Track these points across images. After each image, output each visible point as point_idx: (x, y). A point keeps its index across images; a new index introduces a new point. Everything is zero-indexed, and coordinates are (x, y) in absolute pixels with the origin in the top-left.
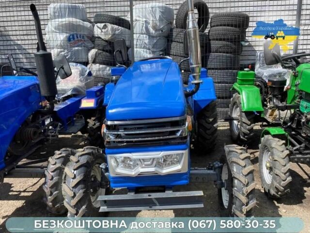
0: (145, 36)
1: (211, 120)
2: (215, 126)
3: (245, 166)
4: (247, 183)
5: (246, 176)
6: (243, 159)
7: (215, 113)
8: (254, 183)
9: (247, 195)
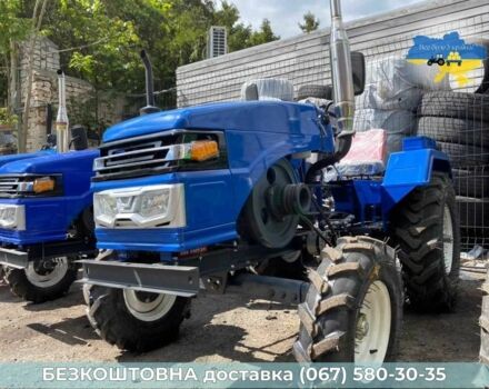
0: (368, 110)
1: (419, 230)
2: (429, 243)
3: (337, 262)
4: (324, 291)
5: (330, 278)
6: (345, 251)
7: (432, 217)
8: (341, 296)
9: (318, 317)
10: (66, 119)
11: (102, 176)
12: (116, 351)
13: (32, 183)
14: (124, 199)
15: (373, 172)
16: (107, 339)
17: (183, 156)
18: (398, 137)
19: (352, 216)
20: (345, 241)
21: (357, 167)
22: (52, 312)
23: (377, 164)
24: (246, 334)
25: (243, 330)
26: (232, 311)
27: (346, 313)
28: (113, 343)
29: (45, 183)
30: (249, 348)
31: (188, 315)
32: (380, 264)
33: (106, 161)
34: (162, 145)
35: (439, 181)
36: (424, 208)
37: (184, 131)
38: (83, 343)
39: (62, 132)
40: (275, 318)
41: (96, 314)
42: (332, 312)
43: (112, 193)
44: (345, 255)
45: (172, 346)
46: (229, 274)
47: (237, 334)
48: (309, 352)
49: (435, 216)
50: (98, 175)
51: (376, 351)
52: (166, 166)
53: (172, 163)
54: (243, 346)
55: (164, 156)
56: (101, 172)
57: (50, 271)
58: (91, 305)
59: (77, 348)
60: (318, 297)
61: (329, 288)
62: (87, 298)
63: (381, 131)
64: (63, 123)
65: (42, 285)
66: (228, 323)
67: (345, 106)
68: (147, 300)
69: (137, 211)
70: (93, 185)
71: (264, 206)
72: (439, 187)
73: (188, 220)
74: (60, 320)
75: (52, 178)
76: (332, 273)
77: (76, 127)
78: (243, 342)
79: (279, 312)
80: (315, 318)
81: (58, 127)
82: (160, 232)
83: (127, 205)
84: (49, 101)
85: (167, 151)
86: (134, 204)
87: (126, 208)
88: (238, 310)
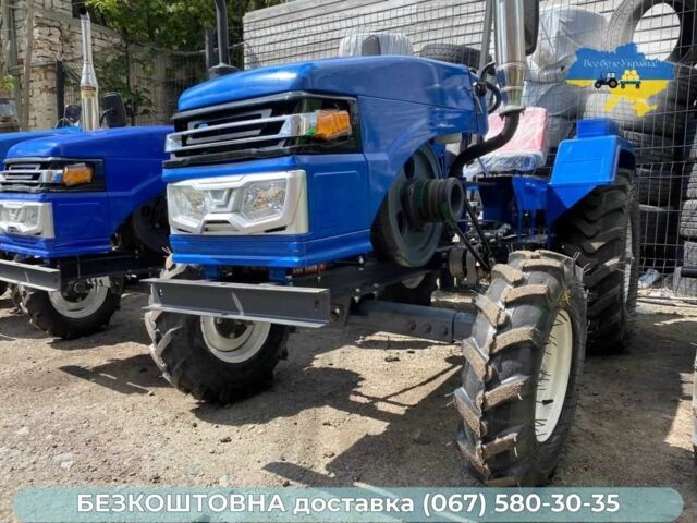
1: (596, 245)
2: (608, 264)
3: (517, 284)
4: (501, 321)
5: (508, 305)
6: (525, 269)
7: (613, 229)
8: (524, 328)
9: (492, 356)
10: (94, 82)
11: (180, 159)
12: (190, 401)
13: (60, 171)
14: (216, 193)
15: (530, 168)
16: (180, 387)
17: (304, 132)
18: (557, 121)
19: (506, 226)
20: (524, 257)
21: (510, 160)
22: (91, 351)
23: (536, 156)
24: (363, 379)
25: (357, 374)
26: (338, 351)
27: (529, 351)
28: (187, 391)
29: (78, 173)
30: (369, 398)
31: (285, 355)
32: (570, 287)
33: (184, 138)
34: (272, 115)
35: (624, 181)
36: (603, 216)
37: (304, 94)
38: (143, 392)
39: (90, 101)
40: (397, 359)
41: (165, 354)
42: (511, 350)
43: (197, 184)
44: (527, 275)
45: (264, 394)
46: (353, 300)
47: (350, 380)
48: (479, 402)
49: (618, 228)
50: (173, 158)
51: (551, 401)
52: (280, 147)
53: (289, 141)
54: (360, 394)
55: (277, 132)
56: (178, 154)
57: (84, 296)
58: (158, 340)
59: (135, 397)
60: (492, 331)
61: (507, 318)
62: (151, 331)
63: (541, 111)
64: (90, 88)
65: (73, 315)
66: (335, 366)
67: (513, 70)
68: (232, 335)
69: (236, 211)
70: (166, 173)
71: (400, 209)
72: (623, 188)
73: (312, 223)
74: (104, 362)
75: (88, 164)
76: (510, 299)
77: (108, 94)
78: (359, 390)
79: (401, 351)
80: (488, 358)
81: (83, 93)
82: (272, 240)
83: (222, 201)
84: (58, 57)
85: (280, 124)
86: (232, 200)
87: (219, 206)
88: (346, 348)
